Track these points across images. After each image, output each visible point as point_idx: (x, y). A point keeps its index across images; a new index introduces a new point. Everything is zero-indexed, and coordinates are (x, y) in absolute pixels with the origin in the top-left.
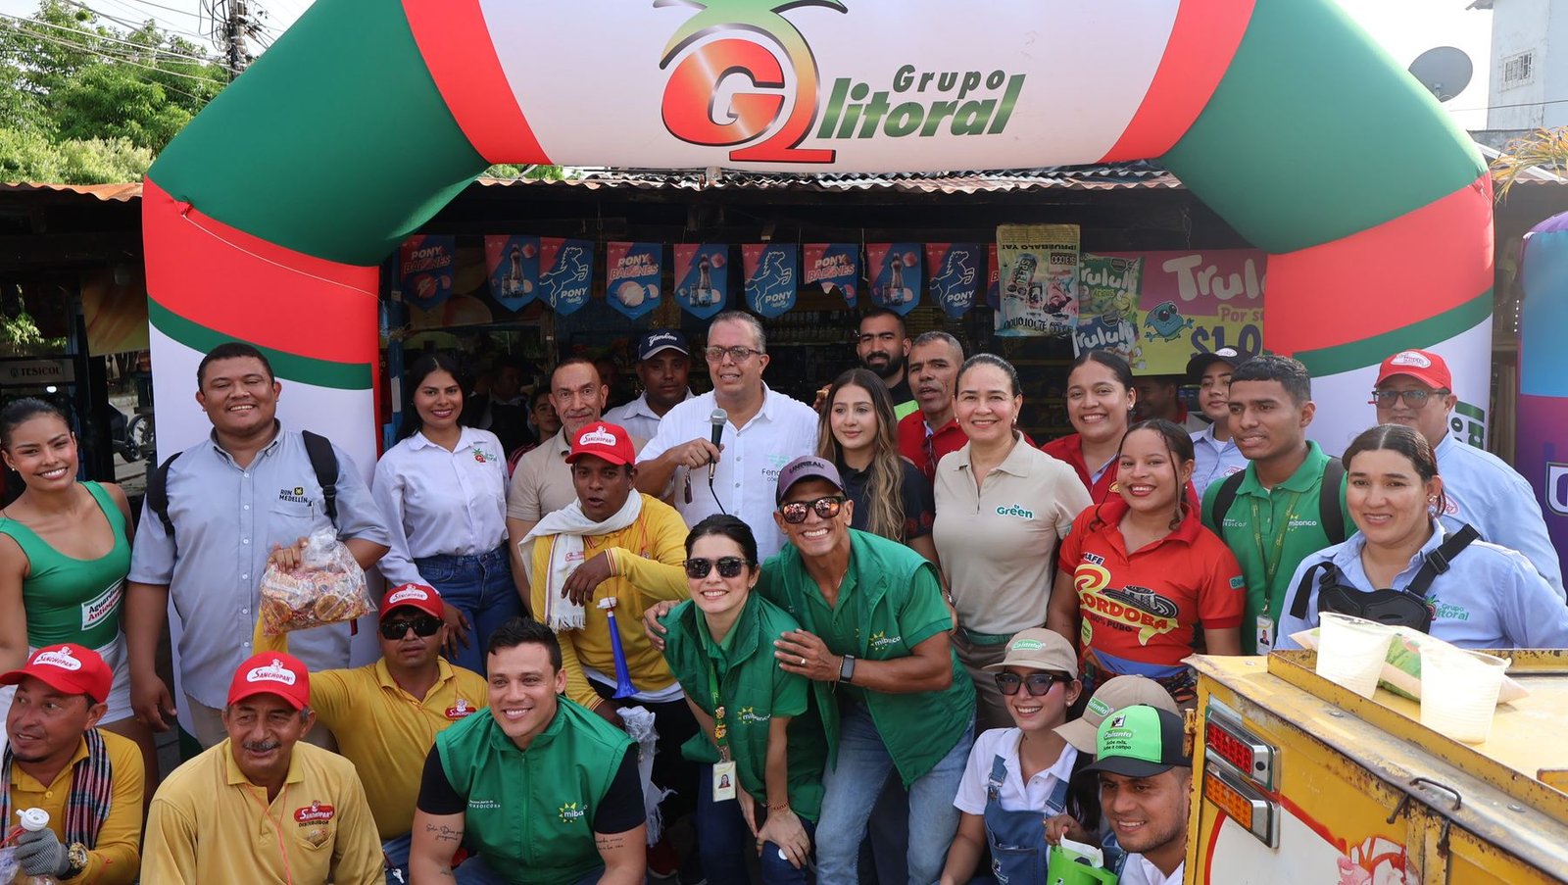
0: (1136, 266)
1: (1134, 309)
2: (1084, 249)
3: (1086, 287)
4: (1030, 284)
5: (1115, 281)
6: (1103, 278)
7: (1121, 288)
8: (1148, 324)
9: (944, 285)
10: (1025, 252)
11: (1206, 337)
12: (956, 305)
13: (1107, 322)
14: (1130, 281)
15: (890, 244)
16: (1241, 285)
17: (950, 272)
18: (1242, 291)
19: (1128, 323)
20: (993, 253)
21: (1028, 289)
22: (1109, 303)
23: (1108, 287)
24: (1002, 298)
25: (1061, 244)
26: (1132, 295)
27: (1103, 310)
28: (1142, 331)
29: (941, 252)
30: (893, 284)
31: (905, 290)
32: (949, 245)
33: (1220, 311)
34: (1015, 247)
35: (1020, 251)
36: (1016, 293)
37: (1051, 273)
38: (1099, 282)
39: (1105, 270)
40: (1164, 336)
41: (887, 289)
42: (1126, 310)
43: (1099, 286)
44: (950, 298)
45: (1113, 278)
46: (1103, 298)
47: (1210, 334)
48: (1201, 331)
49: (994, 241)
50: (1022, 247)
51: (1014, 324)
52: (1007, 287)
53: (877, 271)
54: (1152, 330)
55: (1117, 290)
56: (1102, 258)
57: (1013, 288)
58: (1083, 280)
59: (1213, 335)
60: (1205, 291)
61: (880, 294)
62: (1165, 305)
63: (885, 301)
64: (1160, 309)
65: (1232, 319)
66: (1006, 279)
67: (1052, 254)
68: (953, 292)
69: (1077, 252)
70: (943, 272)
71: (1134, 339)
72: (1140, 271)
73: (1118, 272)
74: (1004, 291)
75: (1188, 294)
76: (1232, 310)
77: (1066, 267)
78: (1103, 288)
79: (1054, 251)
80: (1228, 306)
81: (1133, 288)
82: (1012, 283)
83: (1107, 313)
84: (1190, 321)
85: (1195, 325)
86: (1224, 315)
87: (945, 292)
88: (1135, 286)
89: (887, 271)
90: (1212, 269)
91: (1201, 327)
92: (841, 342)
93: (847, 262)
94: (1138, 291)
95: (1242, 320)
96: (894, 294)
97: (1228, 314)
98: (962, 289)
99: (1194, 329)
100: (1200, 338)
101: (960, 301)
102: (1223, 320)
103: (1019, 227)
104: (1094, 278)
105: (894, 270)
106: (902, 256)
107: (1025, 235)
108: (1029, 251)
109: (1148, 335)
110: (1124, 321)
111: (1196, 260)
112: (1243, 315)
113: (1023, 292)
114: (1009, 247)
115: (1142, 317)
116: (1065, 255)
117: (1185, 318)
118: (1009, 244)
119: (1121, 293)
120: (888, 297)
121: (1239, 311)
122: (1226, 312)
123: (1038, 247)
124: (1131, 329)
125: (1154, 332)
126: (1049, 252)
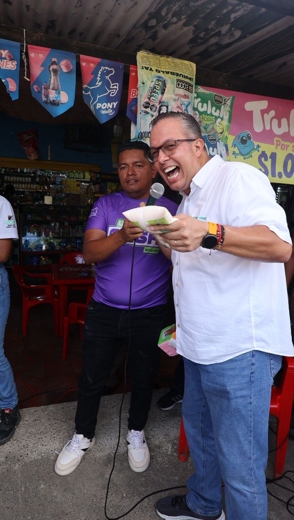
0: (229, 103)
1: (226, 133)
2: (197, 83)
3: (197, 112)
4: (160, 102)
5: (215, 111)
6: (208, 108)
7: (219, 117)
8: (234, 145)
9: (94, 93)
10: (158, 74)
11: (266, 159)
12: (103, 112)
13: (210, 140)
14: (225, 112)
15: (50, 49)
16: (288, 127)
17: (98, 84)
18: (287, 131)
19: (222, 143)
20: (133, 74)
21: (158, 107)
22: (211, 127)
23: (211, 115)
24: (139, 111)
25: (183, 74)
26: (225, 123)
27: (208, 131)
28: (231, 150)
29: (92, 65)
30: (51, 86)
31: (61, 92)
32: (99, 60)
33: (275, 142)
34: (151, 69)
35: (154, 73)
36: (148, 110)
37: (177, 95)
38: (206, 110)
39: (209, 102)
40: (243, 155)
41: (47, 88)
42: (221, 133)
43: (205, 113)
44: (99, 105)
45: (214, 108)
46: (208, 123)
47: (269, 156)
48: (264, 154)
49: (135, 63)
50: (156, 70)
51: (145, 136)
52: (142, 103)
53: (37, 70)
54: (236, 150)
55: (216, 118)
56: (208, 92)
57: (147, 105)
58: (196, 107)
59: (270, 158)
60: (268, 128)
61: (40, 92)
62: (245, 133)
63: (44, 99)
64: (242, 135)
65: (282, 148)
66: (142, 97)
67: (178, 80)
68: (101, 101)
69: (193, 83)
70: (93, 82)
71: (226, 154)
72: (231, 107)
73: (218, 104)
74: (140, 108)
75: (258, 128)
76: (282, 142)
77: (187, 93)
78: (208, 115)
79: (179, 78)
80: (280, 139)
81: (226, 118)
82: (147, 100)
83: (210, 134)
84: (258, 146)
85: (261, 150)
86: (277, 145)
87: (95, 100)
88: (228, 117)
89: (46, 72)
90: (272, 113)
91: (265, 152)
92: (40, 191)
93: (9, 57)
94: (230, 121)
95: (287, 150)
96: (53, 95)
97: (279, 145)
98: (109, 99)
99: (260, 153)
100: (263, 159)
101: (107, 109)
102: (276, 148)
103: (154, 56)
104: (202, 107)
105: (52, 73)
106: (59, 61)
107: (158, 62)
108: (161, 75)
109: (234, 153)
110: (220, 141)
111: (264, 104)
112: (288, 146)
113: (154, 109)
114: (147, 68)
115: (231, 139)
116: (187, 83)
117: (256, 143)
118: (147, 66)
119: (219, 120)
120: (47, 96)
121: (286, 143)
122: (278, 143)
123: (167, 73)
124: (224, 148)
125: (237, 152)
126: (175, 78)
